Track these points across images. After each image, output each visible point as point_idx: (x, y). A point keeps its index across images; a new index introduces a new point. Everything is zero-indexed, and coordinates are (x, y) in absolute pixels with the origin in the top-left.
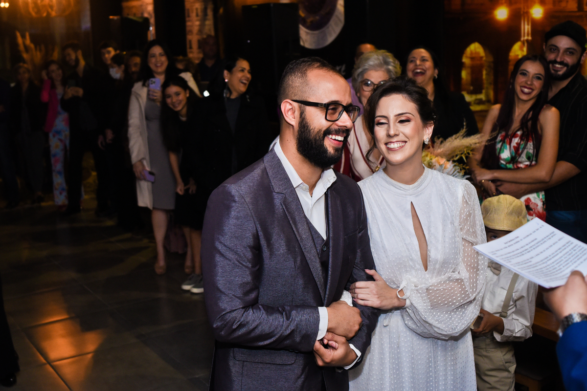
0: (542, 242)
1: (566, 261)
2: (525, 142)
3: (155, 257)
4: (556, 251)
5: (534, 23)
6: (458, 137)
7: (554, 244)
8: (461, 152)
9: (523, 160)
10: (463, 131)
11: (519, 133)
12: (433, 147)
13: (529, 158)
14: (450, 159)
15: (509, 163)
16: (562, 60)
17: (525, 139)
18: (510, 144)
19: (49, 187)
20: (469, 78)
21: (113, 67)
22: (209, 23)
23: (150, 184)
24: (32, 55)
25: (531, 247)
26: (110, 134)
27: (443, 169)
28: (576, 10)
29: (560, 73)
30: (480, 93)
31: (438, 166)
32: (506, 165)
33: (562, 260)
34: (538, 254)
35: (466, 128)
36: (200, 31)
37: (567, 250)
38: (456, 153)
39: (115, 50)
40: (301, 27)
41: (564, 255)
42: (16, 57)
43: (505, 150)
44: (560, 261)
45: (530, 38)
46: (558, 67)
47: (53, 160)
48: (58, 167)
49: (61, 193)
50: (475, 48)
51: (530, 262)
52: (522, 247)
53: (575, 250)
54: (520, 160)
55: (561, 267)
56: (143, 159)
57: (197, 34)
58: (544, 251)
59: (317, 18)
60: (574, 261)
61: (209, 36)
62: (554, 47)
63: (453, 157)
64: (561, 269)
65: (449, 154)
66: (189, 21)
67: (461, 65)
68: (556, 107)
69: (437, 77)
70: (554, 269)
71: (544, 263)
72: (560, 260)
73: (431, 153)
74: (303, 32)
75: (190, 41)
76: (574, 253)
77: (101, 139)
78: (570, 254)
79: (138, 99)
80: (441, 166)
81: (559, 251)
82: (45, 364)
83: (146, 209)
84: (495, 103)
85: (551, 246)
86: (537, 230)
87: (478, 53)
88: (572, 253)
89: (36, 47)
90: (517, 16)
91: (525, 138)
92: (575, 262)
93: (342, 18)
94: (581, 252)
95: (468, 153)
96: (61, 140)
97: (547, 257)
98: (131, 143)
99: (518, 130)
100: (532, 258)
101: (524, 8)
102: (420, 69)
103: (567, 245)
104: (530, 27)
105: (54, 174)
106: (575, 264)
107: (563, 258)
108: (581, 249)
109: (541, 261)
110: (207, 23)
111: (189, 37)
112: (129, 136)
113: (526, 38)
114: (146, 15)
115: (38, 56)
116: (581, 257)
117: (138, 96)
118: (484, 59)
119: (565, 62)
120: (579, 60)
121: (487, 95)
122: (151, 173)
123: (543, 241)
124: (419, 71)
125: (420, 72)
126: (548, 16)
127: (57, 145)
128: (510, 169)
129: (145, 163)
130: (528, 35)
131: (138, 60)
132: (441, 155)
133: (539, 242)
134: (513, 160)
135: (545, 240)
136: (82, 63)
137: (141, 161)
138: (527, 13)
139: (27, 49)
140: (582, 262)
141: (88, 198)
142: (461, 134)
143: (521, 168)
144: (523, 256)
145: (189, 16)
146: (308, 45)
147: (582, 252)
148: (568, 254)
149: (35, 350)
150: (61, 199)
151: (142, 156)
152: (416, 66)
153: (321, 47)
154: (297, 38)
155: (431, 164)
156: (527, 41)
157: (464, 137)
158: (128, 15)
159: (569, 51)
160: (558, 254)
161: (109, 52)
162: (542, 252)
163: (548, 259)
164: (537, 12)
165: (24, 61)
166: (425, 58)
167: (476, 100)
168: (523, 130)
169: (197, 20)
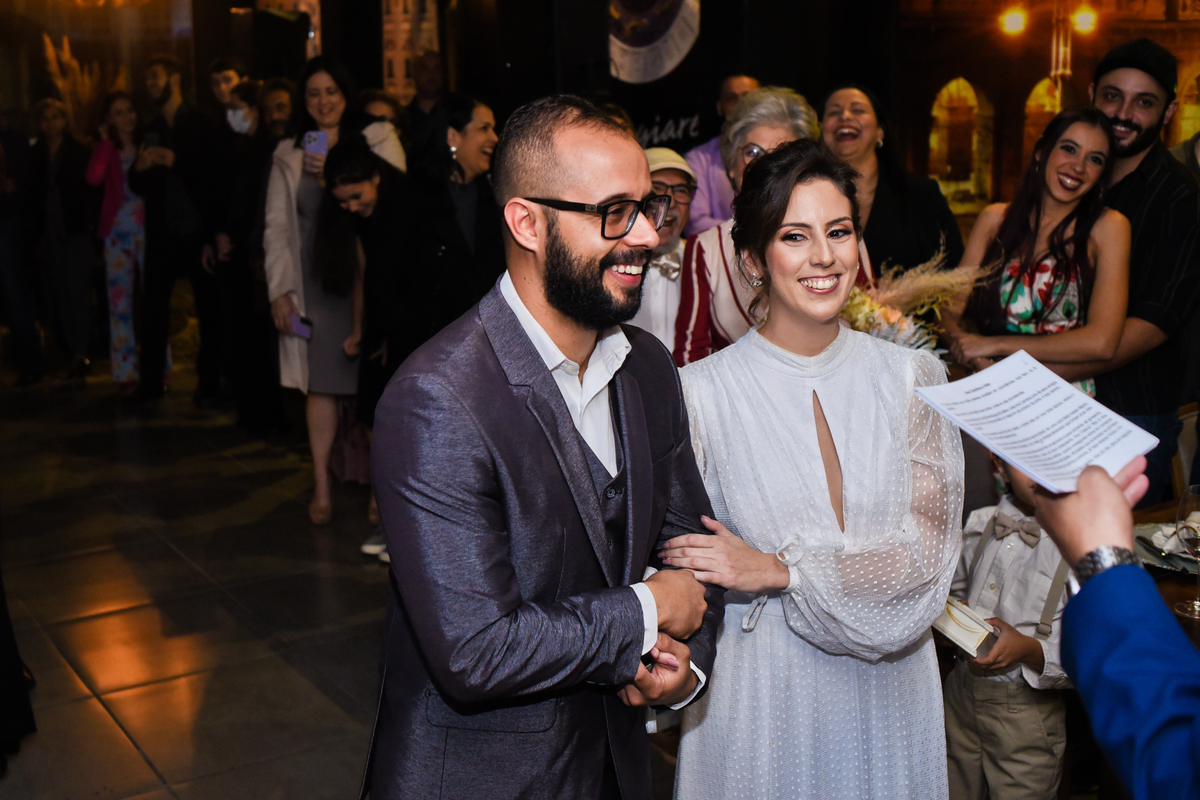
0: (1032, 401)
1: (1078, 443)
2: (1063, 281)
3: (311, 491)
4: (1060, 421)
5: (1078, 43)
6: (928, 269)
7: (1056, 407)
8: (931, 300)
9: (1058, 317)
10: (940, 257)
11: (1049, 263)
12: (876, 286)
13: (1068, 315)
14: (910, 311)
15: (1027, 321)
16: (1130, 116)
17: (1063, 276)
18: (1031, 285)
19: (101, 347)
20: (945, 148)
21: (235, 108)
22: (430, 26)
23: (304, 344)
24: (74, 83)
25: (1013, 407)
26: (224, 244)
27: (896, 332)
28: (1162, 17)
29: (1125, 142)
30: (966, 178)
31: (885, 327)
32: (1018, 327)
33: (1071, 440)
34: (1027, 423)
35: (944, 251)
36: (411, 43)
37: (1081, 420)
38: (922, 301)
39: (241, 75)
40: (613, 38)
41: (1074, 430)
42: (43, 87)
43: (1020, 298)
44: (1067, 442)
45: (1068, 72)
46: (1121, 132)
47: (111, 292)
48: (122, 305)
49: (125, 359)
50: (959, 89)
51: (1014, 435)
52: (997, 405)
53: (1094, 423)
54: (1051, 317)
55: (1069, 453)
56: (291, 292)
57: (405, 48)
58: (1037, 418)
59: (645, 21)
60: (1092, 444)
61: (429, 53)
62: (1113, 92)
63: (915, 309)
64: (1068, 457)
65: (908, 303)
66: (390, 21)
67: (929, 123)
68: (1123, 212)
69: (881, 143)
70: (1056, 456)
71: (1037, 442)
72: (1066, 439)
73: (872, 299)
74: (617, 48)
75: (390, 63)
76: (1093, 427)
77: (207, 252)
78: (1085, 430)
79: (283, 172)
80: (892, 326)
81: (1066, 421)
82: (87, 698)
83: (295, 393)
84: (996, 199)
85: (1051, 410)
86: (1025, 375)
87: (964, 100)
88: (1089, 427)
89: (82, 65)
90: (1045, 27)
91: (1061, 272)
92: (1094, 447)
93: (695, 22)
94: (1106, 427)
95: (946, 303)
96: (127, 252)
97: (1043, 432)
98: (270, 260)
99: (1045, 257)
100: (1016, 428)
101: (1058, 12)
102: (849, 127)
103: (1081, 411)
104: (1069, 50)
105: (113, 320)
106: (1096, 451)
107: (1071, 437)
108: (1106, 423)
109: (1033, 437)
110: (426, 25)
111: (388, 54)
112: (265, 245)
113: (1060, 71)
114: (303, 8)
115: (86, 85)
116: (1106, 438)
117: (284, 167)
118: (976, 111)
119: (1135, 120)
120: (1162, 117)
121: (980, 184)
122: (305, 321)
123: (1034, 399)
124: (846, 131)
125: (849, 134)
126: (1106, 28)
127: (119, 262)
128: (1028, 334)
129: (295, 299)
130: (1065, 66)
131: (284, 97)
132: (891, 304)
133: (1027, 399)
134: (1038, 316)
135: (1039, 396)
136: (176, 99)
137: (287, 295)
138: (1064, 23)
139: (64, 70)
140: (1107, 448)
141: (180, 371)
142: (935, 263)
143: (1051, 332)
144: (999, 423)
145: (389, 12)
146: (624, 76)
147: (1109, 428)
148: (1082, 428)
149: (69, 669)
150: (124, 369)
151: (288, 286)
152: (842, 123)
153: (649, 79)
154: (605, 60)
155: (871, 320)
156: (1063, 77)
157: (939, 270)
158: (268, 6)
159: (1144, 99)
160: (1062, 427)
161: (228, 80)
162: (1032, 421)
163: (1045, 434)
164: (1085, 21)
165: (57, 95)
166: (858, 107)
167: (957, 192)
168: (1056, 257)
169: (406, 21)
